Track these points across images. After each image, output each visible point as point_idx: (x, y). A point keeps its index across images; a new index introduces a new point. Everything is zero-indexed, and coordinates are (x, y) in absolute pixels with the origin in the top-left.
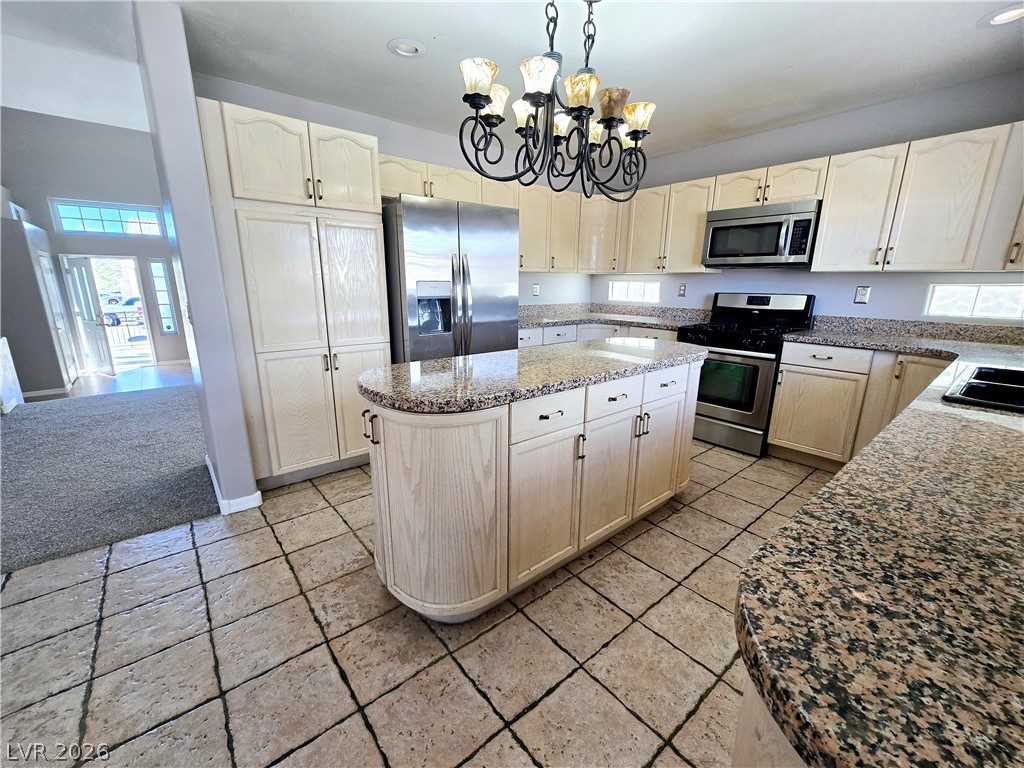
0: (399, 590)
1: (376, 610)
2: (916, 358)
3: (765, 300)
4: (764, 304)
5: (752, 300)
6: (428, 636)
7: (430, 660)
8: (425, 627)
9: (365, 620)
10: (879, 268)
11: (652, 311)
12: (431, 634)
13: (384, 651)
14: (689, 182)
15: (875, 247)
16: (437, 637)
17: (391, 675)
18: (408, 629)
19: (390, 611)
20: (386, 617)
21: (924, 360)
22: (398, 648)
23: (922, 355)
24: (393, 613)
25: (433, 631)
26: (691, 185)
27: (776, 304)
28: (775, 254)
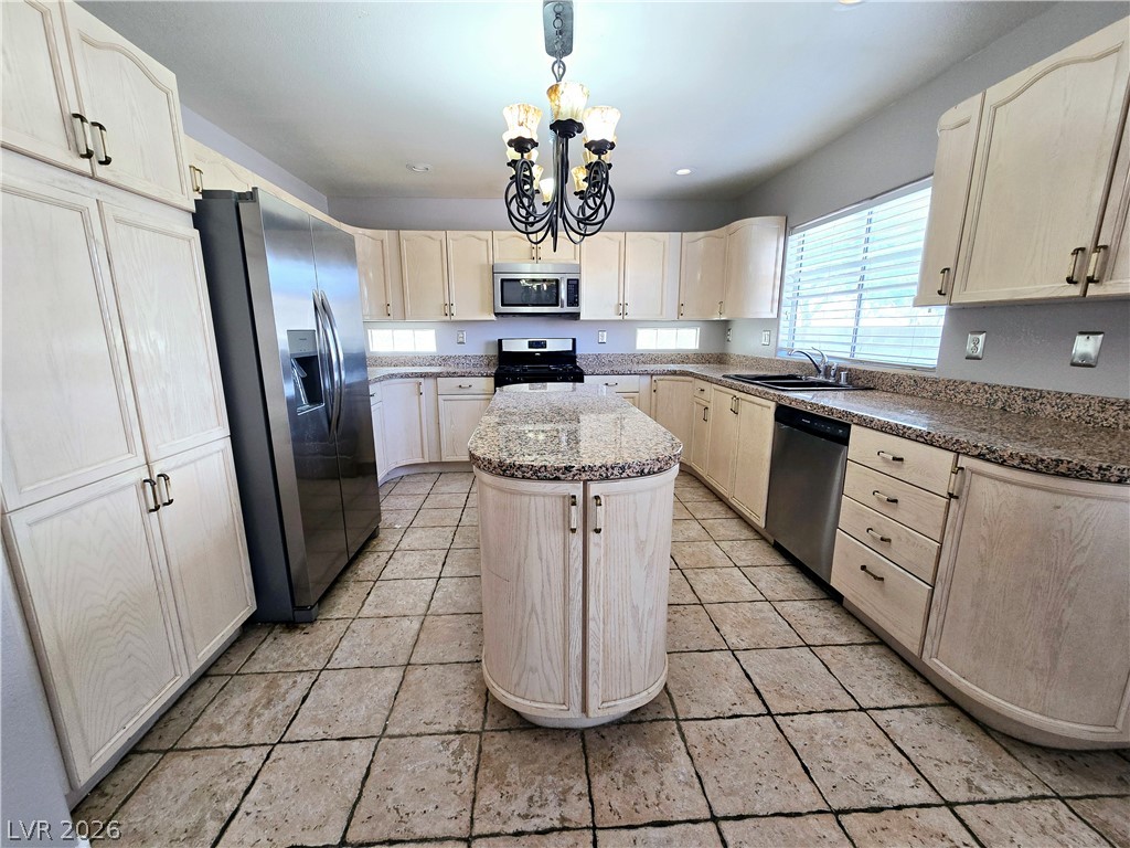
0: (612, 703)
1: (573, 760)
2: (662, 377)
3: (543, 345)
4: (542, 347)
5: (531, 345)
6: (646, 728)
7: (678, 737)
8: (632, 726)
9: (584, 776)
10: (621, 317)
11: (431, 360)
12: (644, 725)
13: (644, 773)
14: (466, 233)
15: (616, 302)
16: (651, 722)
17: (681, 777)
18: (625, 742)
19: (584, 747)
20: (591, 754)
21: (667, 377)
22: (647, 759)
23: (666, 374)
24: (588, 745)
25: (640, 722)
26: (468, 236)
27: (552, 346)
28: (557, 305)
